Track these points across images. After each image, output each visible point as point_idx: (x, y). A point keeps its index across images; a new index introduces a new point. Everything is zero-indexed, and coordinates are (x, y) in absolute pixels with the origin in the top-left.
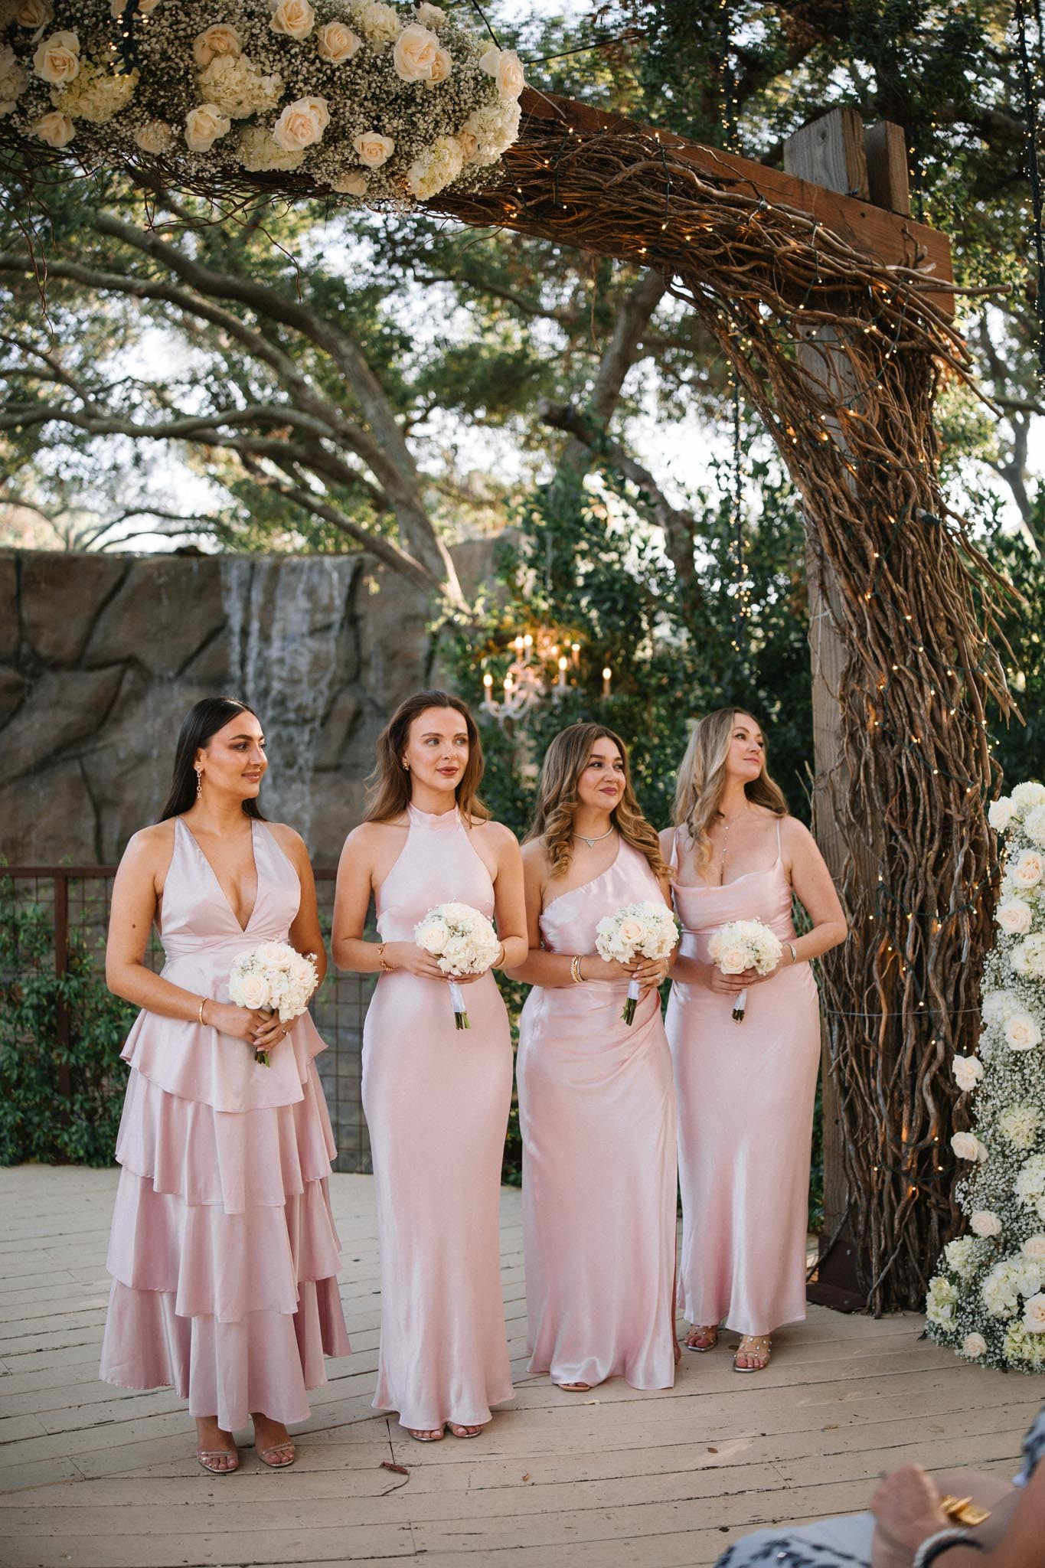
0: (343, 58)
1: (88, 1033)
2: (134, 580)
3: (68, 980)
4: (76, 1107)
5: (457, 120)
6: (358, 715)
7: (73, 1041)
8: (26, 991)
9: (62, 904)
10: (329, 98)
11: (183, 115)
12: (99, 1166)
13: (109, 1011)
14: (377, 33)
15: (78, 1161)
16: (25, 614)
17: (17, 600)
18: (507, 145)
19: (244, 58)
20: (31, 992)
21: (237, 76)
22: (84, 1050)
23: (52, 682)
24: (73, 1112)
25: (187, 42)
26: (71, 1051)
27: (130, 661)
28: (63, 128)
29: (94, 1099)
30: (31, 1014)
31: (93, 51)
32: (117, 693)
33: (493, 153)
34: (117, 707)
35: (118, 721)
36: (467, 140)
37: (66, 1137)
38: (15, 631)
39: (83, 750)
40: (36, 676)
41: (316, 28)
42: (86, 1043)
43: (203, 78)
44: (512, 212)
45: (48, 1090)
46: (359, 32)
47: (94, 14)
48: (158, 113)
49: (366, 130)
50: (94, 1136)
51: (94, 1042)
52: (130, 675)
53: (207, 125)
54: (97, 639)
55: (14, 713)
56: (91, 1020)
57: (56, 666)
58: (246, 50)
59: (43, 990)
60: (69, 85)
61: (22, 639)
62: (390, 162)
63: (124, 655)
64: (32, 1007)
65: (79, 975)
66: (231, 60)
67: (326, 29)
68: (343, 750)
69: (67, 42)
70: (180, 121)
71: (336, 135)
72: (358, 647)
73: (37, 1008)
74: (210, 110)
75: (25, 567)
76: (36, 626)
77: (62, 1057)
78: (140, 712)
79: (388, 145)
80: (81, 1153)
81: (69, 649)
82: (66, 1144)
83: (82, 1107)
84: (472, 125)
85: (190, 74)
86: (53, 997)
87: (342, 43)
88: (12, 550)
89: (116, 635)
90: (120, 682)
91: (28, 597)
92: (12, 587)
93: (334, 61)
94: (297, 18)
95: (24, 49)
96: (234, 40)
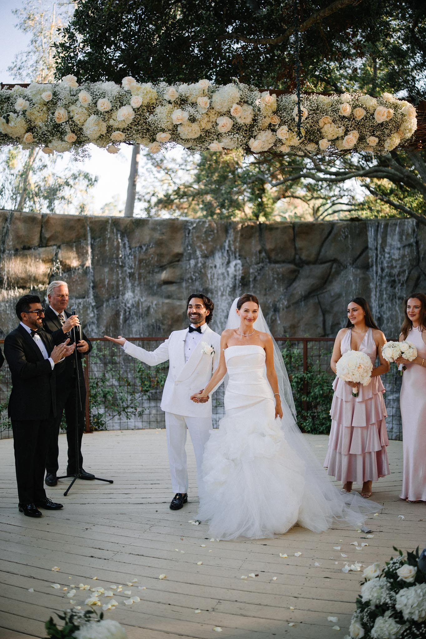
0: (361, 118)
1: (313, 391)
2: (335, 231)
3: (307, 374)
4: (309, 415)
5: (398, 127)
6: (418, 278)
7: (308, 393)
8: (293, 377)
9: (306, 349)
10: (359, 128)
11: (318, 141)
12: (315, 434)
13: (320, 384)
14: (371, 108)
15: (308, 432)
16: (297, 246)
17: (294, 240)
18: (413, 132)
19: (333, 123)
20: (295, 377)
21: (331, 129)
22: (312, 396)
24: (307, 416)
25: (317, 122)
26: (307, 396)
27: (335, 261)
28: (287, 148)
29: (315, 413)
30: (295, 384)
31: (292, 128)
32: (330, 272)
33: (409, 135)
34: (330, 277)
35: (331, 282)
36: (401, 132)
37: (305, 424)
38: (293, 252)
39: (319, 293)
40: (302, 267)
41: (352, 111)
42: (312, 394)
43: (322, 130)
44: (420, 146)
45: (300, 409)
46: (365, 109)
47: (291, 119)
48: (311, 141)
49: (370, 136)
50: (314, 424)
51: (315, 394)
53: (325, 144)
55: (294, 280)
56: (314, 387)
57: (308, 263)
59: (299, 377)
60: (287, 139)
61: (296, 254)
63: (333, 258)
64: (295, 382)
65: (310, 372)
66: (329, 125)
67: (355, 110)
69: (285, 128)
70: (317, 143)
71: (362, 139)
73: (297, 382)
74: (325, 140)
75: (296, 229)
76: (301, 249)
77: (304, 398)
78: (339, 279)
79: (377, 140)
80: (309, 429)
81: (313, 257)
82: (305, 426)
83: (310, 415)
84: (402, 128)
85: (319, 130)
86: (302, 379)
87: (360, 113)
88: (291, 223)
89: (330, 251)
90: (331, 268)
91: (297, 239)
92: (292, 236)
93: (358, 119)
94: (346, 109)
95: (274, 131)
96: (330, 119)
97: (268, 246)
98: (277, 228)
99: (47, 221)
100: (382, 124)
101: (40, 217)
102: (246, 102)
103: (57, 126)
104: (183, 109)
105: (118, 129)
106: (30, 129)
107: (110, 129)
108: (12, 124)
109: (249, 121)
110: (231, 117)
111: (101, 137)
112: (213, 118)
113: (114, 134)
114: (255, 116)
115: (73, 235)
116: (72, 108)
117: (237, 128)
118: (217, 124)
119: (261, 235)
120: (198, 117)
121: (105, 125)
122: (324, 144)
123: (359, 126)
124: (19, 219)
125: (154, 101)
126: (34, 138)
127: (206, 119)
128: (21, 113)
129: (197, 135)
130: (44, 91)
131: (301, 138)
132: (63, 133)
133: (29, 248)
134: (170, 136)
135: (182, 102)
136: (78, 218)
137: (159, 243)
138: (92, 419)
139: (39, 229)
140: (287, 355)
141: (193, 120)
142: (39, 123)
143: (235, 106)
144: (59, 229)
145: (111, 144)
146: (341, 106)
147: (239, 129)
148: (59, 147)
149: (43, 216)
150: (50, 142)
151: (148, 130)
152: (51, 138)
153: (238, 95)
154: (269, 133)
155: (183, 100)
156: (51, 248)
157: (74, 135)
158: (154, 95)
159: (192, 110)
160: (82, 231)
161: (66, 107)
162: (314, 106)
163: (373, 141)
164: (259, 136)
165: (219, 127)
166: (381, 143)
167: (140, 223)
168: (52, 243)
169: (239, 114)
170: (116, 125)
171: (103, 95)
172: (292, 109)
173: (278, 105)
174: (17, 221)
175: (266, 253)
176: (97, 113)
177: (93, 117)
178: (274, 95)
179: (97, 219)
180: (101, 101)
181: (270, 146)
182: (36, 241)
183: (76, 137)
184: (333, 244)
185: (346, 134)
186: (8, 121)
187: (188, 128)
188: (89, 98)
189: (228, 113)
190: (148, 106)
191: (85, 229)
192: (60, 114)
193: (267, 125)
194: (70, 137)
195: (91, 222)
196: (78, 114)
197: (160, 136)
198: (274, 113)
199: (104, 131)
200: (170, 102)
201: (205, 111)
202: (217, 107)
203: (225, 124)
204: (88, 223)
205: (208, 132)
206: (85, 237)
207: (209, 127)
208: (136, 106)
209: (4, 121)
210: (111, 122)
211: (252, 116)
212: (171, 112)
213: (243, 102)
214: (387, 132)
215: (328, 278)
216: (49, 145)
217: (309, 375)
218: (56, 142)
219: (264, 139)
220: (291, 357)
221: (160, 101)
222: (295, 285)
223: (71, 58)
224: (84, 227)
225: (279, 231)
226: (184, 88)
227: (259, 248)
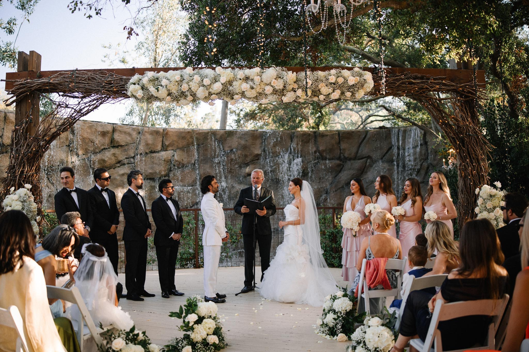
2: (368, 136)
5: (362, 86)
6: (428, 168)
14: (347, 77)
17: (339, 143)
18: (372, 87)
19: (326, 87)
21: (325, 90)
23: (349, 163)
25: (318, 86)
27: (369, 157)
32: (366, 166)
33: (369, 90)
34: (366, 169)
35: (366, 172)
36: (364, 89)
38: (338, 151)
41: (336, 79)
43: (321, 90)
46: (344, 77)
47: (303, 86)
48: (315, 96)
49: (347, 92)
52: (369, 161)
54: (360, 151)
55: (340, 171)
57: (350, 159)
58: (326, 85)
60: (302, 96)
61: (341, 153)
62: (352, 94)
65: (337, 228)
66: (324, 87)
67: (338, 79)
68: (424, 178)
69: (300, 90)
70: (318, 97)
71: (343, 93)
72: (427, 150)
75: (341, 135)
76: (344, 150)
77: (334, 245)
78: (372, 170)
79: (350, 94)
83: (338, 256)
84: (365, 86)
85: (319, 90)
86: (332, 233)
87: (341, 80)
88: (337, 131)
89: (364, 150)
90: (366, 163)
91: (342, 143)
92: (338, 141)
93: (340, 83)
94: (332, 79)
95: (295, 91)
96: (324, 84)
97: (321, 148)
98: (327, 135)
99: (167, 133)
100: (353, 85)
101: (162, 131)
102: (280, 77)
103: (183, 93)
104: (247, 83)
105: (214, 94)
106: (169, 94)
107: (210, 94)
108: (160, 92)
109: (281, 87)
110: (272, 86)
111: (206, 98)
112: (263, 86)
113: (212, 96)
114: (285, 84)
115: (185, 143)
116: (190, 83)
117: (275, 92)
118: (265, 90)
119: (315, 141)
120: (255, 87)
121: (207, 92)
122: (322, 97)
123: (341, 87)
124: (148, 132)
125: (232, 79)
126: (172, 98)
127: (259, 87)
128: (165, 87)
129: (255, 95)
130: (176, 75)
131: (307, 96)
132: (186, 96)
133: (155, 152)
134: (241, 97)
135: (247, 79)
136: (187, 131)
137: (245, 147)
138: (200, 260)
139: (161, 139)
140: (322, 218)
141: (252, 88)
142: (174, 91)
143: (274, 80)
144: (175, 139)
145: (210, 101)
146: (330, 77)
147: (277, 91)
148: (184, 103)
149: (164, 130)
150: (179, 100)
151: (229, 93)
152: (180, 99)
153: (275, 74)
154: (292, 93)
155: (247, 78)
156: (169, 152)
157: (191, 97)
158: (232, 76)
159: (251, 83)
160: (191, 140)
161: (187, 83)
162: (316, 78)
163: (348, 94)
164: (287, 95)
165: (265, 91)
166: (353, 94)
167: (231, 133)
168: (170, 148)
169: (276, 85)
170: (213, 92)
171: (206, 77)
172: (304, 80)
173: (297, 78)
174: (146, 134)
175: (319, 153)
176: (203, 86)
177: (201, 88)
178: (295, 73)
179: (201, 131)
180: (205, 80)
181: (294, 99)
182: (159, 148)
183: (193, 98)
184: (367, 145)
185: (333, 92)
186: (158, 91)
187: (249, 92)
188: (199, 79)
189: (270, 84)
190: (229, 82)
191: (193, 138)
192: (185, 87)
193: (291, 88)
194: (190, 98)
195: (197, 134)
196: (194, 86)
197: (236, 97)
198: (295, 82)
199: (207, 95)
200: (240, 79)
201: (258, 83)
202: (265, 81)
203: (269, 90)
204: (195, 134)
205: (260, 94)
206: (193, 144)
207: (261, 91)
208: (223, 82)
209: (156, 90)
210: (211, 90)
211: (283, 85)
212: (241, 85)
213: (279, 77)
214: (356, 89)
215: (364, 169)
216: (179, 102)
217: (336, 230)
218: (182, 101)
219: (290, 96)
220: (325, 220)
221: (235, 79)
222: (341, 175)
223: (188, 49)
224: (192, 137)
225: (328, 137)
226: (247, 72)
227: (314, 149)
